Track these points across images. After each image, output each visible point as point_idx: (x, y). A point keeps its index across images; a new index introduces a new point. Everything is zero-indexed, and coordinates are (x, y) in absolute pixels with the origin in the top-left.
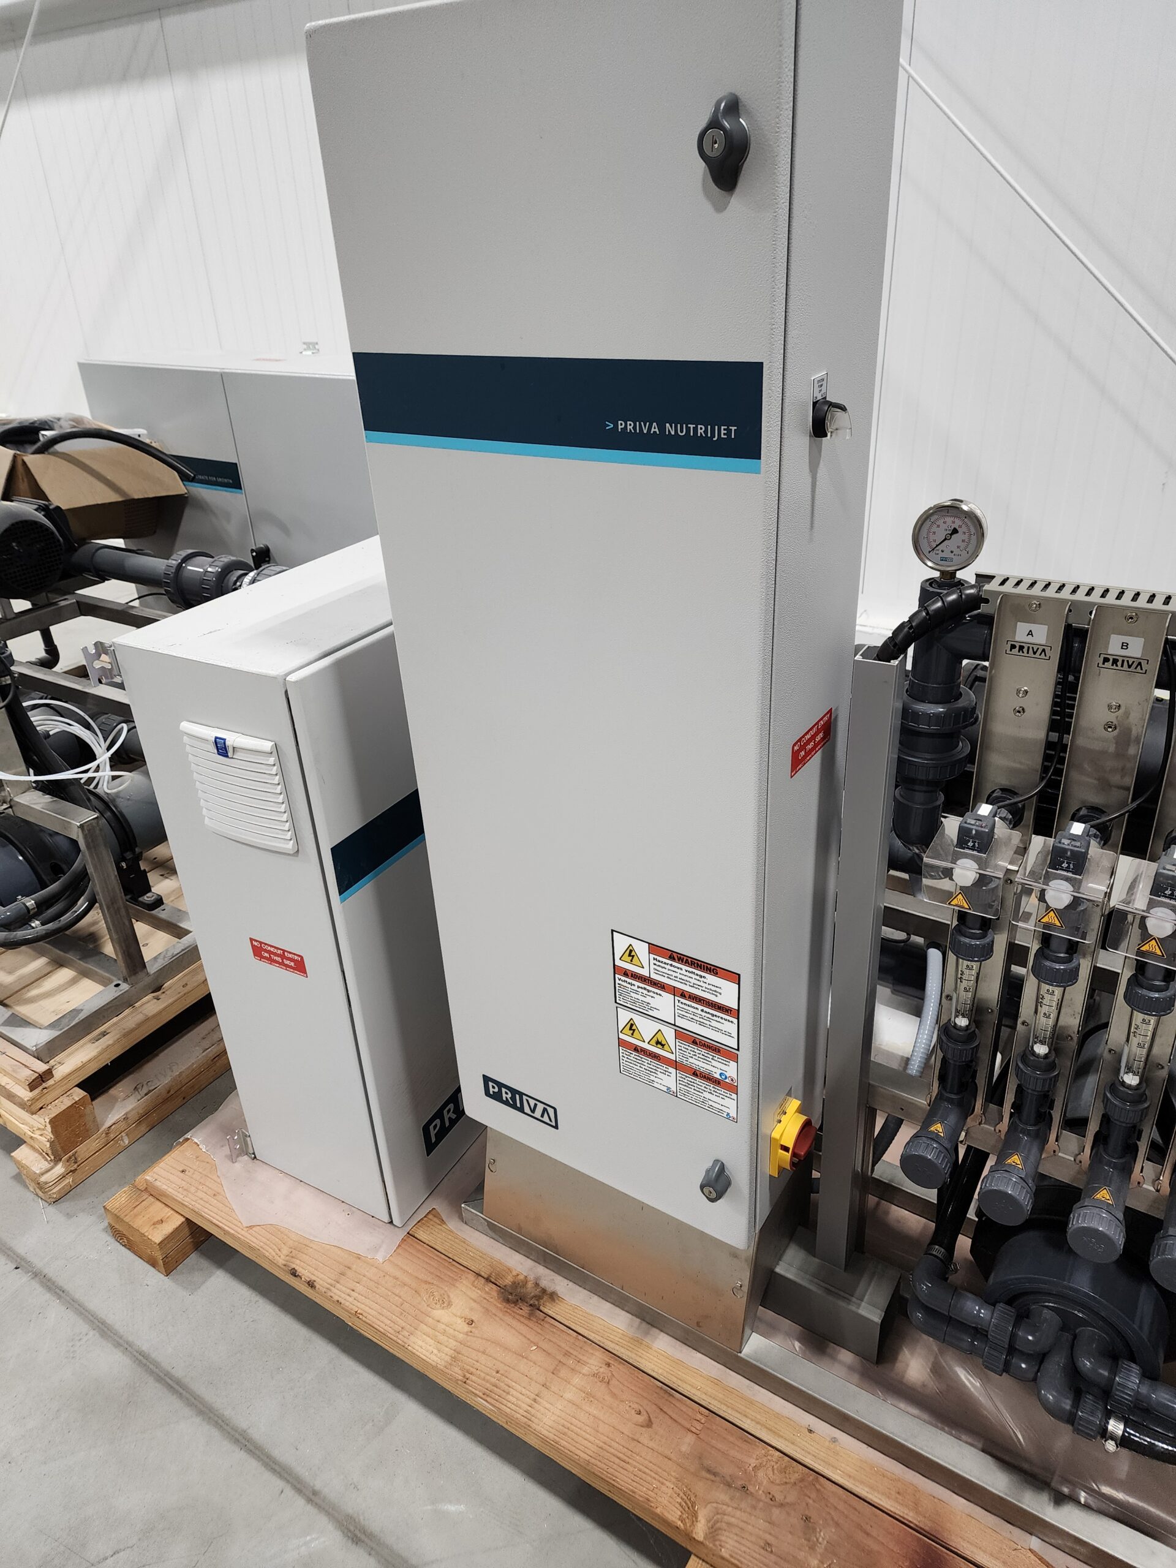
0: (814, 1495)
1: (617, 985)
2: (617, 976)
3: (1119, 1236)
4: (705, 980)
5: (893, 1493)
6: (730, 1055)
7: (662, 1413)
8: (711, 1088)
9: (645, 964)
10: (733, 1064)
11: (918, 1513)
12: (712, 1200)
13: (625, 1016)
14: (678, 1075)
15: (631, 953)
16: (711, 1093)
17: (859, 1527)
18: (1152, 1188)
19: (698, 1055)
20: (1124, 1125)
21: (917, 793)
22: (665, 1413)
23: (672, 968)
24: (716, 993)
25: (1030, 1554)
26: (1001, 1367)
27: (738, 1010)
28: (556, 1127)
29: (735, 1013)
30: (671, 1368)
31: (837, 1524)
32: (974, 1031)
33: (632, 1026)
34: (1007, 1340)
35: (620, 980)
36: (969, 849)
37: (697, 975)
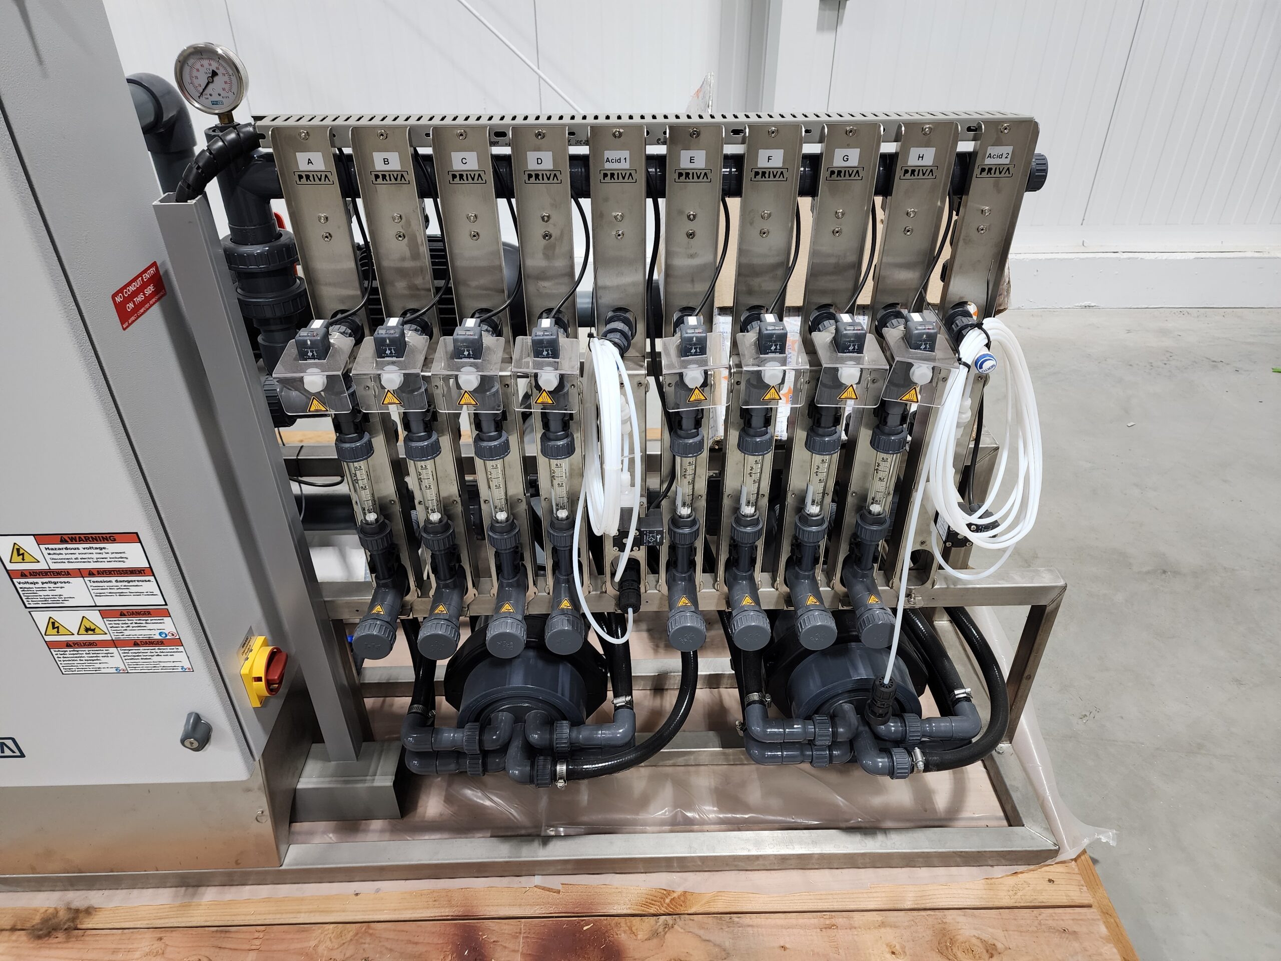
0: (368, 940)
1: (20, 590)
2: (15, 580)
3: (521, 630)
4: (106, 551)
5: (430, 903)
6: (162, 612)
7: (222, 950)
8: (157, 651)
9: (39, 557)
10: (167, 620)
11: (452, 906)
12: (197, 750)
13: (42, 618)
14: (121, 652)
15: (18, 552)
16: (158, 655)
17: (409, 942)
18: (545, 594)
19: (131, 625)
20: (508, 551)
21: (275, 333)
22: (225, 948)
23: (69, 551)
24: (122, 559)
25: (536, 889)
26: (481, 769)
27: (150, 567)
28: (22, 755)
29: (147, 571)
30: (223, 911)
31: (391, 950)
32: (384, 521)
33: (54, 625)
34: (477, 747)
35: (20, 583)
36: (310, 358)
37: (96, 548)
